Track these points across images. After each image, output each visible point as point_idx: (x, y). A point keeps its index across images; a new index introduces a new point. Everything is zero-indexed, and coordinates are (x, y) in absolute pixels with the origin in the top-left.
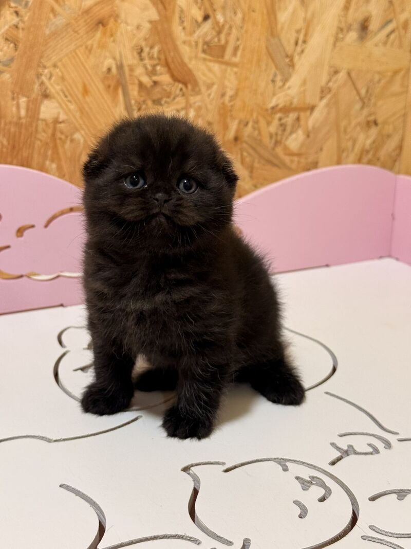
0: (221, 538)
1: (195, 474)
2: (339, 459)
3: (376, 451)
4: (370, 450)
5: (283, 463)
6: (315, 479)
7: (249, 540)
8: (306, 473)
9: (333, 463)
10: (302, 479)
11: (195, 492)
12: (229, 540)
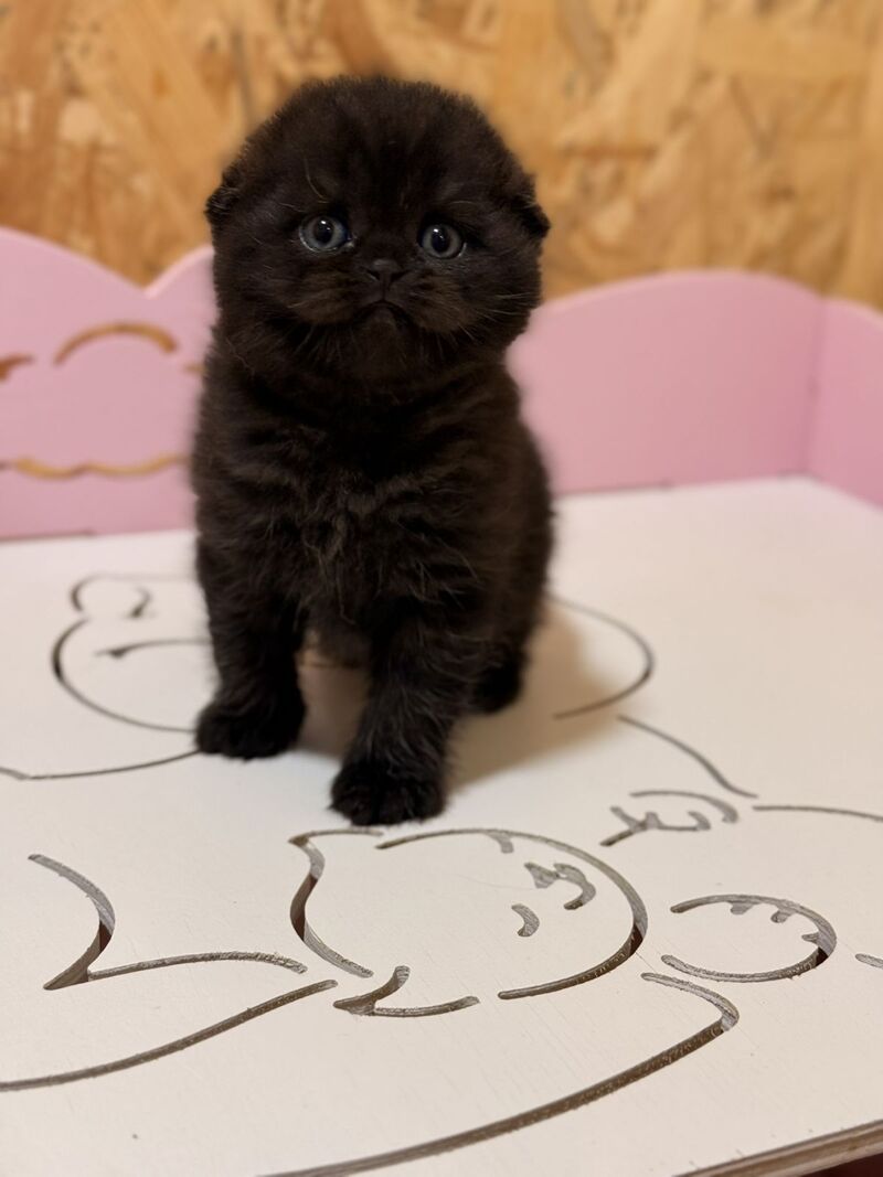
0: (350, 963)
1: (316, 850)
2: (622, 836)
3: (704, 825)
4: (693, 822)
5: (504, 839)
6: (567, 870)
7: (407, 969)
8: (548, 858)
9: (610, 843)
10: (539, 868)
11: (312, 881)
12: (366, 968)
